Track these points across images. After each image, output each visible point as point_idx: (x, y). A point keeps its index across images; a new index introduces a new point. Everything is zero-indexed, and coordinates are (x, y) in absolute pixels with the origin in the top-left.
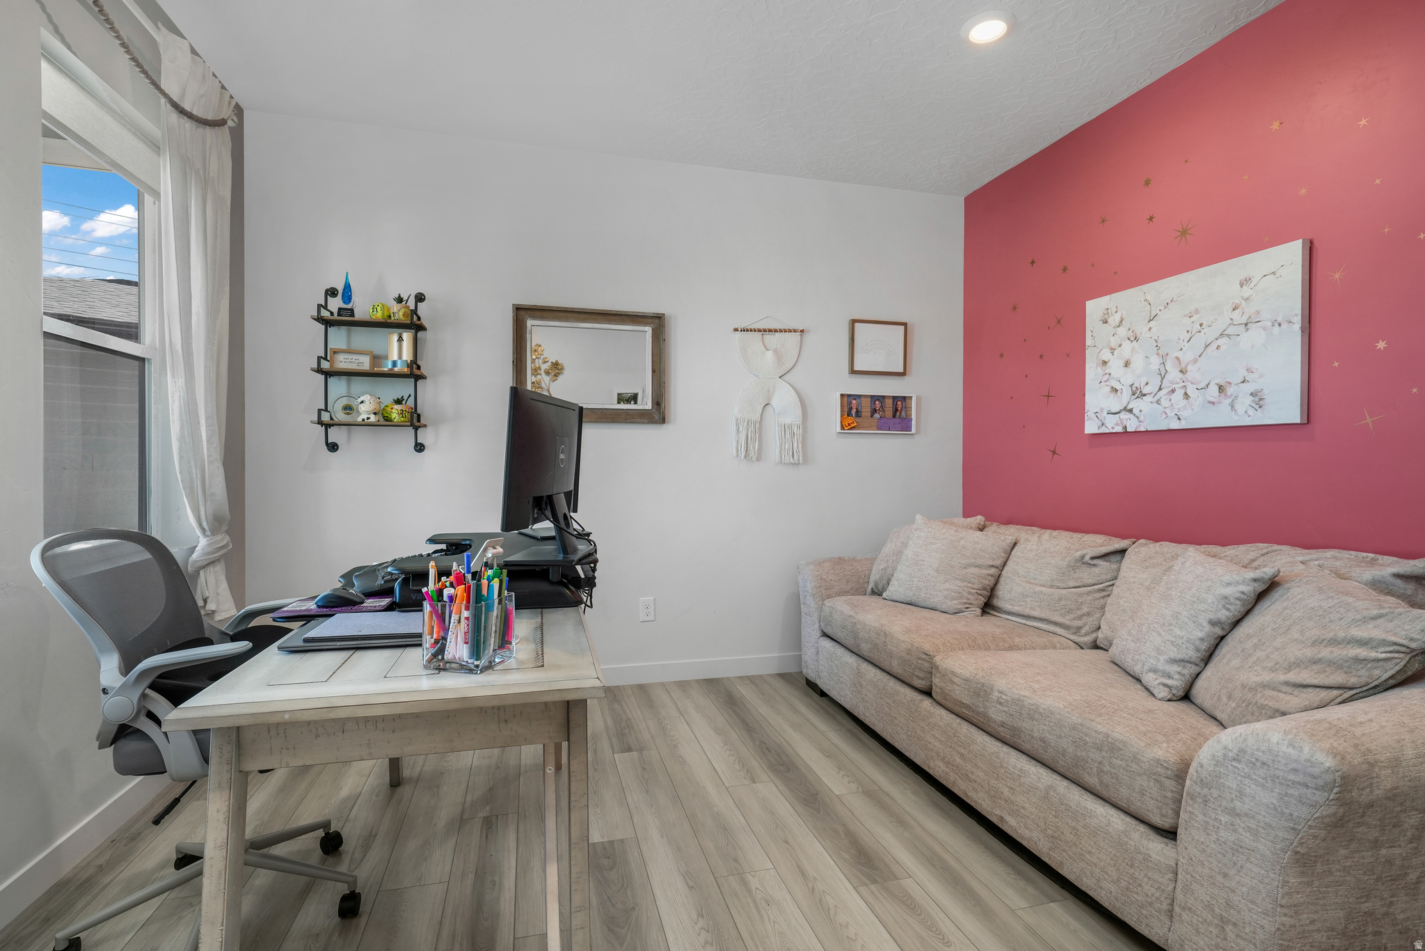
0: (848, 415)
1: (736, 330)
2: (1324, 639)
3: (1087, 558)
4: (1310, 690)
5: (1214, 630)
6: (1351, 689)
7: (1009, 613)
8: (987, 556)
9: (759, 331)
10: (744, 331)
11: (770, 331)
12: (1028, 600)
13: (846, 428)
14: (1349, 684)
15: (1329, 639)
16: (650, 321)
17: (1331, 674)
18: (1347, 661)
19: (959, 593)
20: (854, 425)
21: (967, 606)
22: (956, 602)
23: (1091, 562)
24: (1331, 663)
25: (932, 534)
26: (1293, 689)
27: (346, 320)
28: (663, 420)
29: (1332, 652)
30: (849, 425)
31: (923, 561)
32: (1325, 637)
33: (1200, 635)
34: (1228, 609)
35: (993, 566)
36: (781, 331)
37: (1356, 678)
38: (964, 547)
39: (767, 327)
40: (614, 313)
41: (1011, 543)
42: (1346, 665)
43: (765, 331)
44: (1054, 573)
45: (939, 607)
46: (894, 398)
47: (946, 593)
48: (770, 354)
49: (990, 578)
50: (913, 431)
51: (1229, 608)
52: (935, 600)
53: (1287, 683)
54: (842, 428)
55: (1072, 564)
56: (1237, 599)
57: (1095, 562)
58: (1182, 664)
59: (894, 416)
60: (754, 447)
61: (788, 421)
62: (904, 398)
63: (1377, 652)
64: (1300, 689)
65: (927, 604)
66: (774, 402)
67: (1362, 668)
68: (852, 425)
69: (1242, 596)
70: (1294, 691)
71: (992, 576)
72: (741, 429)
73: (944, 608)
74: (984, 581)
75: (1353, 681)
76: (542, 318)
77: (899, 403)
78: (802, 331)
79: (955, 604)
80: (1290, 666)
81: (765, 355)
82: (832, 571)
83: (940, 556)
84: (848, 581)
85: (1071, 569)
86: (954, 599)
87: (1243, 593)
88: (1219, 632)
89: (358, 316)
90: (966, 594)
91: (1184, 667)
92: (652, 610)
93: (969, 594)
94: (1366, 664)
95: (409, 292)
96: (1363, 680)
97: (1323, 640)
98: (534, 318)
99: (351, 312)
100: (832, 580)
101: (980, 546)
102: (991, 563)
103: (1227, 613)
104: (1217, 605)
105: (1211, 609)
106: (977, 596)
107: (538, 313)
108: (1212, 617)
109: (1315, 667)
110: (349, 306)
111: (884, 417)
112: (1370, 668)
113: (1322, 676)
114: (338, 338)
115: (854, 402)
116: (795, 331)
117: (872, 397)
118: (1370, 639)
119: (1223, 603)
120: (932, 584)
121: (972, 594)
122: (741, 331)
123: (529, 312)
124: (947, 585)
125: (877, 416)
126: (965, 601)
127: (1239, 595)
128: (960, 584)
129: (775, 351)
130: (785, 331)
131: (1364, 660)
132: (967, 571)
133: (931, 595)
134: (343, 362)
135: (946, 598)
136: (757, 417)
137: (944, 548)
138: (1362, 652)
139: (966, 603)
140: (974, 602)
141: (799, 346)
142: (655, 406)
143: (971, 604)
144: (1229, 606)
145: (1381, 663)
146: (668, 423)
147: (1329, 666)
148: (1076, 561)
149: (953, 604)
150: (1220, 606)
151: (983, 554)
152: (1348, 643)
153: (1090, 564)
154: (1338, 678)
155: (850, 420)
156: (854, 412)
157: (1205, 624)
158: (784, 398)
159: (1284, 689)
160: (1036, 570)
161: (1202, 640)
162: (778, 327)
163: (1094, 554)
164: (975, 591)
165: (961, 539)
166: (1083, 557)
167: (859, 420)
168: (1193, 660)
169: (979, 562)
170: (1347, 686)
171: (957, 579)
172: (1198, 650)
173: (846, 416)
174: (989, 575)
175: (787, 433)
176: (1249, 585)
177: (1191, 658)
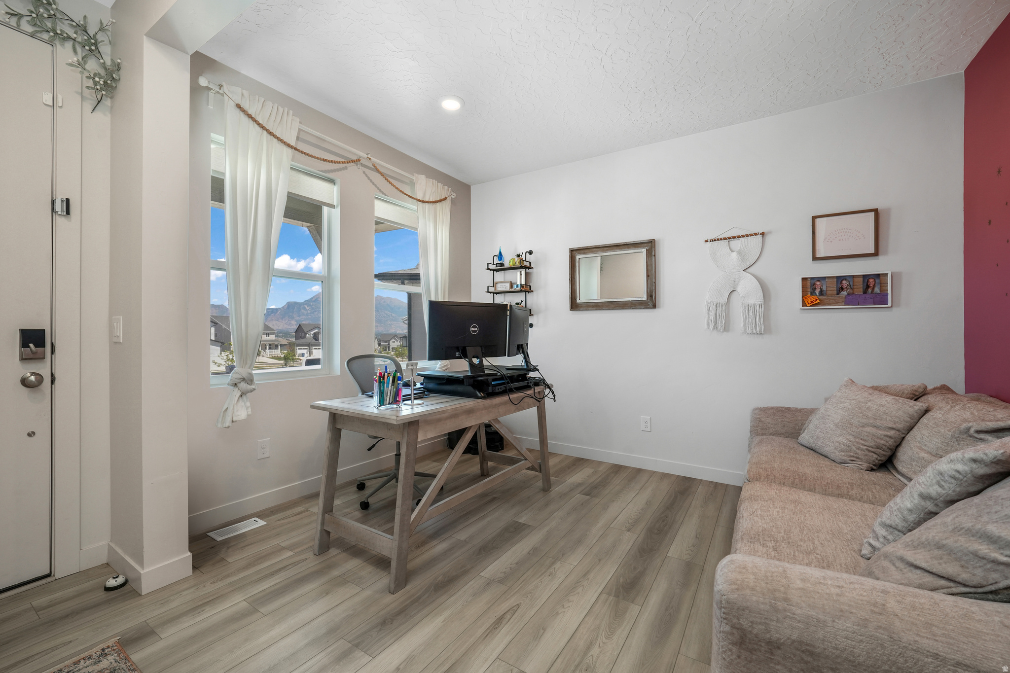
0: (812, 294)
1: (706, 241)
2: (964, 528)
3: (972, 431)
4: (918, 572)
5: (923, 503)
6: (965, 586)
7: (903, 475)
8: (889, 418)
9: (725, 239)
10: (713, 241)
11: (734, 237)
12: (914, 464)
13: (808, 305)
14: (959, 579)
15: (966, 528)
16: (645, 245)
17: (945, 563)
18: (967, 555)
19: (849, 446)
20: (816, 302)
21: (852, 459)
22: (843, 453)
23: (976, 435)
24: (951, 552)
25: (846, 395)
26: (906, 566)
27: (501, 267)
28: (654, 306)
29: (956, 542)
30: (812, 302)
31: (829, 416)
32: (964, 526)
33: (909, 505)
34: (941, 486)
35: (893, 429)
36: (743, 236)
37: (969, 575)
38: (869, 409)
39: (731, 235)
40: (622, 244)
41: (919, 410)
42: (965, 558)
43: (729, 238)
44: (939, 441)
45: (829, 456)
46: (864, 276)
47: (837, 444)
48: (734, 255)
49: (887, 439)
50: (890, 304)
51: (943, 486)
52: (828, 449)
53: (902, 559)
54: (804, 304)
55: (956, 435)
56: (951, 477)
57: (982, 436)
58: (891, 530)
59: (865, 292)
60: (722, 323)
61: (751, 302)
62: (878, 276)
63: (1002, 554)
64: (912, 568)
65: (821, 451)
66: (740, 289)
67: (980, 567)
68: (815, 303)
69: (957, 475)
70: (905, 568)
71: (890, 437)
72: (711, 309)
73: (832, 456)
74: (879, 441)
75: (964, 576)
76: (584, 253)
77: (871, 280)
78: (763, 234)
79: (841, 455)
80: (919, 545)
81: (730, 256)
82: (772, 416)
83: (844, 413)
84: (784, 426)
85: (955, 440)
86: (842, 451)
87: (958, 472)
88: (930, 506)
89: (507, 265)
90: (855, 449)
91: (891, 533)
92: (649, 424)
93: (858, 449)
94: (985, 564)
95: (522, 250)
96: (976, 580)
97: (962, 529)
98: (580, 254)
99: (502, 265)
100: (769, 423)
101: (884, 409)
102: (890, 426)
103: (939, 490)
104: (932, 480)
105: (926, 483)
106: (867, 453)
107: (582, 251)
108: (923, 490)
109: (937, 552)
110: (501, 262)
111: (853, 293)
112: (988, 569)
113: (935, 562)
114: (499, 276)
115: (818, 283)
116: (756, 234)
117: (838, 277)
118: (999, 537)
119: (938, 478)
120: (829, 435)
121: (862, 450)
122: (710, 241)
123: (578, 251)
124: (840, 439)
125: (844, 293)
126: (852, 454)
127: (954, 473)
128: (851, 438)
129: (739, 252)
130: (747, 236)
131: (984, 558)
132: (863, 429)
133: (825, 444)
134: (500, 288)
135: (836, 449)
136: (725, 300)
137: (850, 407)
138: (984, 549)
139: (853, 457)
140: (862, 457)
141: (761, 245)
142: (649, 298)
143: (858, 458)
144: (943, 483)
145: (1001, 567)
146: (659, 307)
147: (949, 554)
148: (961, 433)
149: (838, 455)
150: (934, 481)
151: (885, 416)
152: (980, 537)
153: (977, 438)
154: (951, 569)
155: (813, 298)
156: (817, 292)
157: (916, 496)
158: (748, 287)
159: (899, 564)
160: (928, 437)
161: (910, 511)
162: (740, 234)
163: (979, 428)
164: (865, 447)
165: (870, 401)
166: (969, 429)
167: (821, 297)
168: (900, 528)
169: (878, 423)
170: (957, 580)
171: (851, 434)
172: (905, 520)
173: (809, 295)
174: (887, 436)
175: (751, 312)
176: (965, 464)
177: (897, 525)
